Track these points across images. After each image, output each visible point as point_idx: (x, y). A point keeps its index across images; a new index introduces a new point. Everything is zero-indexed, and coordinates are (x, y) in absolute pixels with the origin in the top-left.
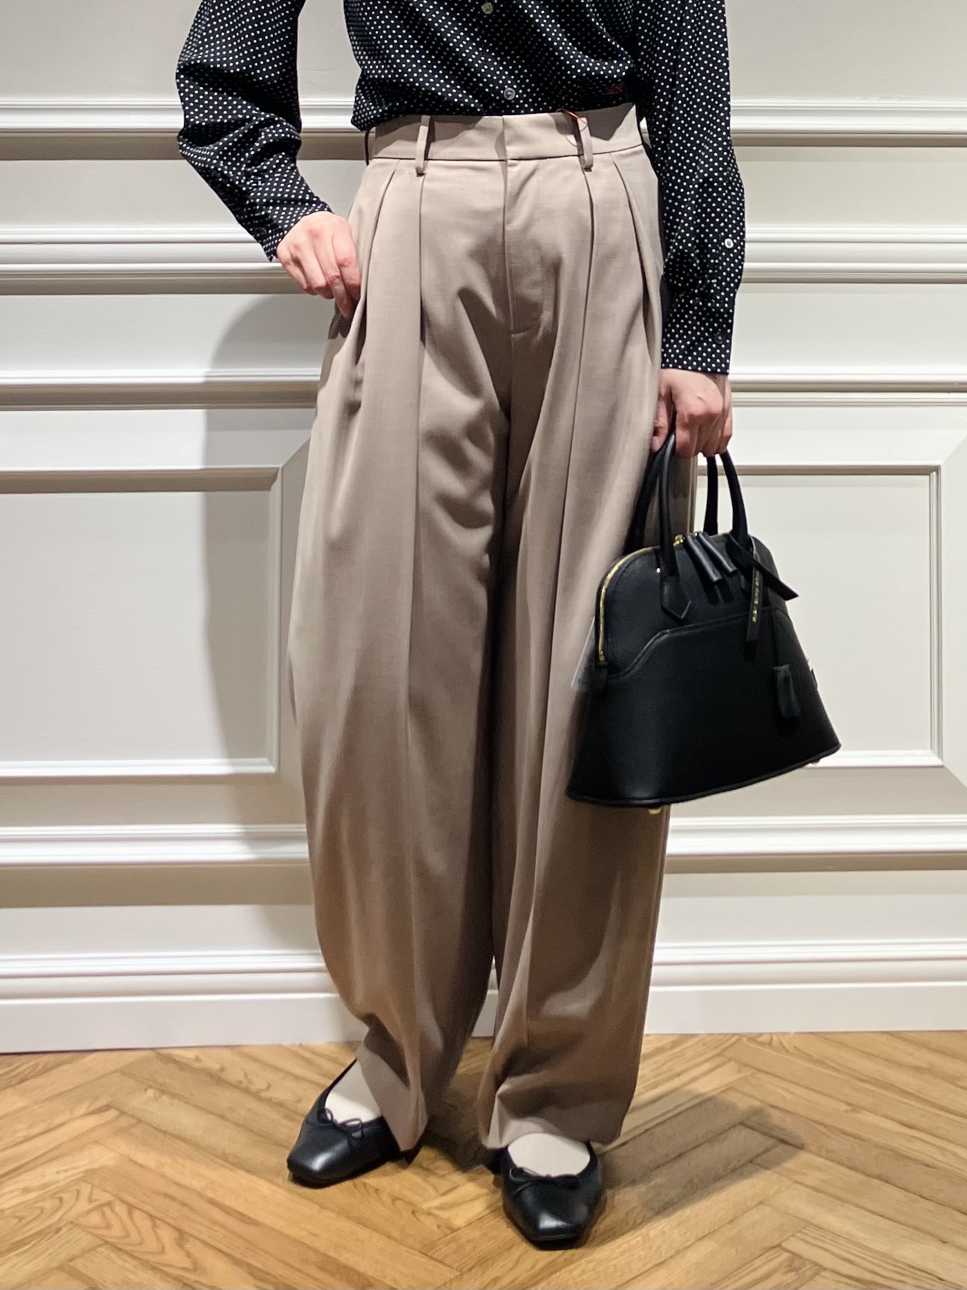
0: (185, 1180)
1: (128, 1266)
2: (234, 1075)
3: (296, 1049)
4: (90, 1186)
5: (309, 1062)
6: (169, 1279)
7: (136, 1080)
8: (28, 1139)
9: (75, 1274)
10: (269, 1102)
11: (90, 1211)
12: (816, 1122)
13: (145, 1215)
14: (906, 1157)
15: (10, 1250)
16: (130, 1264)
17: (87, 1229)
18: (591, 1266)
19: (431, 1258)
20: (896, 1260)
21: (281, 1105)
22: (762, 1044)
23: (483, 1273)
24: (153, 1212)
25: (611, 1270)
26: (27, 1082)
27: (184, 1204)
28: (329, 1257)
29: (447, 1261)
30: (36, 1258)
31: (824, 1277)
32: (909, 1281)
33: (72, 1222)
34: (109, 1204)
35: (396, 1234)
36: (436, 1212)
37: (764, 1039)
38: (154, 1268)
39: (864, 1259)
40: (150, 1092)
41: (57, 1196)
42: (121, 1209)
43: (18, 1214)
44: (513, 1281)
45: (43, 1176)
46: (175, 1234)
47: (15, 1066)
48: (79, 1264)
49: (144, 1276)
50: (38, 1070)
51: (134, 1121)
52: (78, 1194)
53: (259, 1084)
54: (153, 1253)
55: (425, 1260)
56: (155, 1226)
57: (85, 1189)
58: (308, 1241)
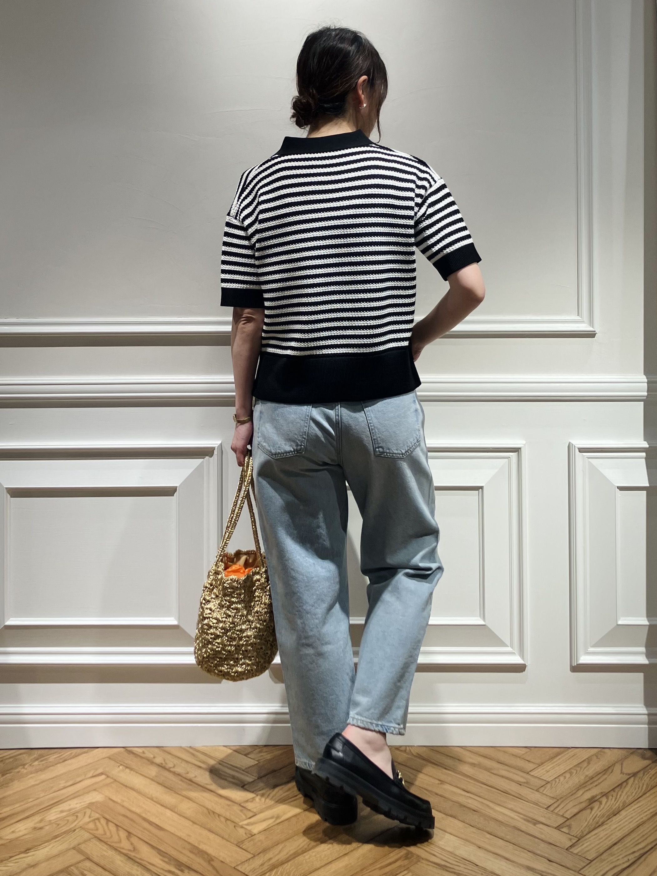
0: (134, 809)
1: (104, 848)
2: (158, 760)
3: (189, 749)
4: (90, 810)
5: (193, 755)
6: (122, 855)
7: (116, 762)
8: (65, 788)
9: (80, 852)
10: (174, 773)
11: (89, 822)
12: (422, 788)
13: (114, 825)
14: (465, 806)
15: (52, 839)
16: (105, 847)
17: (87, 830)
18: (314, 854)
19: (241, 848)
20: (456, 855)
21: (179, 775)
22: (401, 751)
23: (264, 856)
24: (118, 824)
25: (322, 857)
26: (66, 762)
27: (132, 820)
28: (194, 846)
29: (249, 850)
30: (64, 843)
31: (421, 862)
32: (462, 865)
33: (81, 827)
34: (98, 819)
35: (226, 837)
36: (246, 827)
37: (403, 749)
38: (116, 849)
39: (442, 855)
40: (121, 767)
41: (76, 814)
42: (103, 821)
43: (57, 823)
44: (278, 860)
45: (70, 805)
46: (127, 834)
47: (62, 753)
48: (82, 847)
49: (111, 853)
50: (71, 756)
51: (112, 780)
52: (84, 815)
53: (170, 765)
54: (116, 842)
55: (238, 849)
56: (117, 830)
57: (88, 811)
58: (186, 839)
